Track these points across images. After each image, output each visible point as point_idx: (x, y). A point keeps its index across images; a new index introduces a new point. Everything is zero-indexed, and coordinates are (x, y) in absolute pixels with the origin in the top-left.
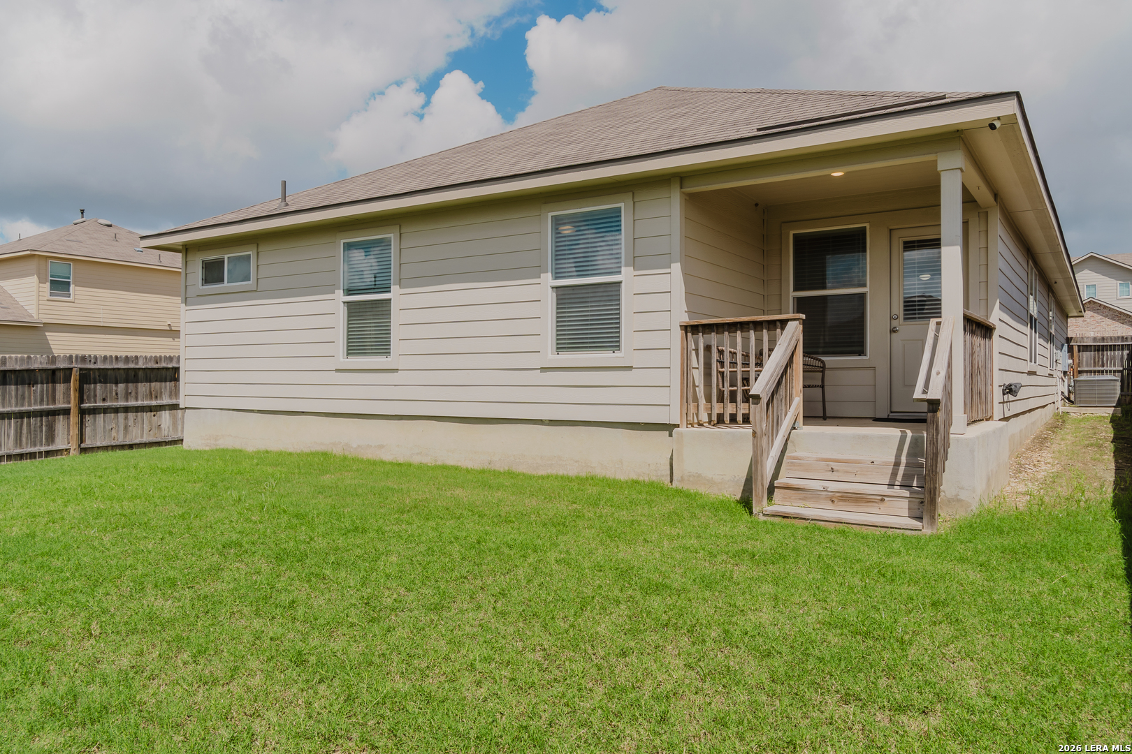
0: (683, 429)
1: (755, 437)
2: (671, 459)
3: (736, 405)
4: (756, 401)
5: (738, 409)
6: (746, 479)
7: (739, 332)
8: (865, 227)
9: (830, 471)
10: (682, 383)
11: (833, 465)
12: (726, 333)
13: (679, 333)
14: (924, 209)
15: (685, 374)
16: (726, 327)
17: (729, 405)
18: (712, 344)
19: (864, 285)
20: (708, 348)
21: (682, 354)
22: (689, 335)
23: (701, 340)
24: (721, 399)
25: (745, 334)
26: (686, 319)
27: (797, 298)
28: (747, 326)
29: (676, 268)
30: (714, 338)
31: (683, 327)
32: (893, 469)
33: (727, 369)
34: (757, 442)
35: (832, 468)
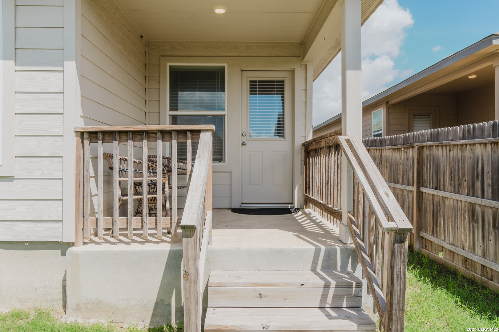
0: (78, 249)
1: (187, 280)
2: (65, 280)
3: (142, 219)
4: (188, 233)
5: (144, 224)
6: (156, 302)
7: (145, 142)
8: (224, 67)
9: (258, 297)
10: (77, 196)
11: (260, 290)
12: (130, 142)
13: (73, 141)
14: (265, 58)
15: (82, 186)
16: (130, 135)
17: (134, 218)
18: (114, 153)
19: (224, 110)
20: (108, 157)
21: (77, 164)
22: (86, 142)
23: (101, 147)
24: (124, 212)
25: (152, 144)
26: (82, 125)
27: (172, 116)
28: (154, 136)
29: (70, 67)
30: (115, 147)
31: (79, 134)
32: (323, 291)
33: (131, 179)
34: (190, 286)
35: (260, 294)
